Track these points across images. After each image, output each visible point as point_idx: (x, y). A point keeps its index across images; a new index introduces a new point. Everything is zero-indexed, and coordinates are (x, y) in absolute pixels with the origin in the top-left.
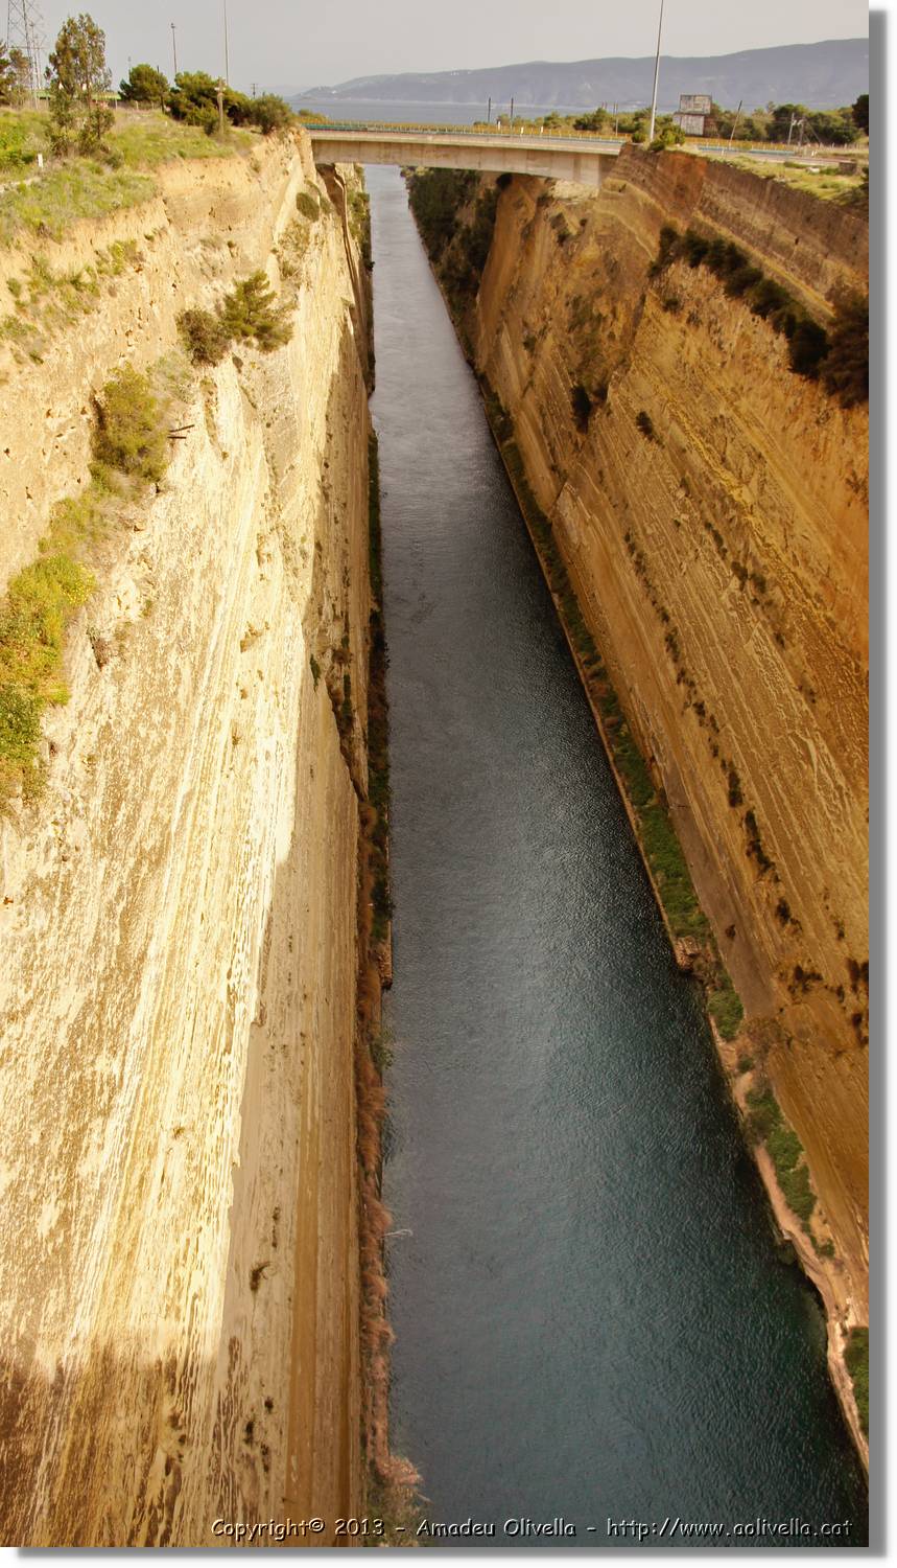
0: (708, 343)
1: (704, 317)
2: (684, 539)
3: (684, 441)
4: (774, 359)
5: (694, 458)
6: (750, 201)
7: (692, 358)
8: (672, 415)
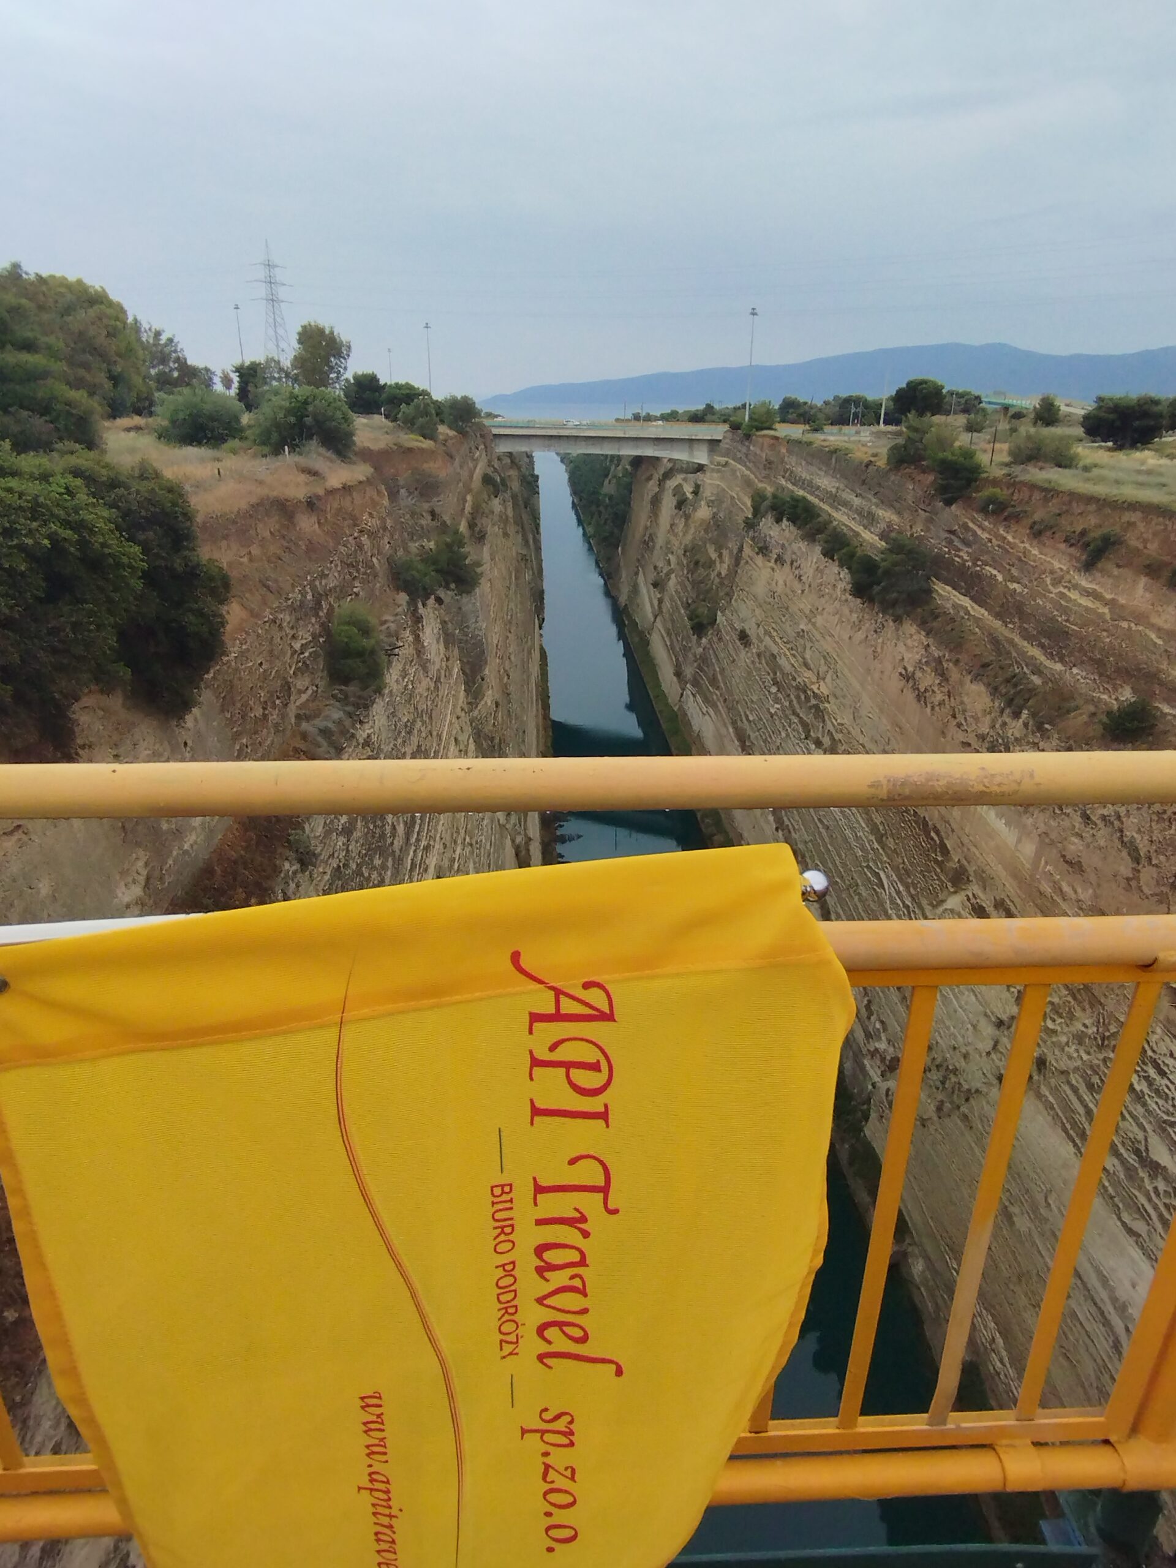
0: (791, 577)
1: (787, 558)
2: (777, 722)
3: (775, 650)
4: (841, 585)
5: (782, 661)
6: (820, 469)
7: (780, 589)
8: (765, 631)
